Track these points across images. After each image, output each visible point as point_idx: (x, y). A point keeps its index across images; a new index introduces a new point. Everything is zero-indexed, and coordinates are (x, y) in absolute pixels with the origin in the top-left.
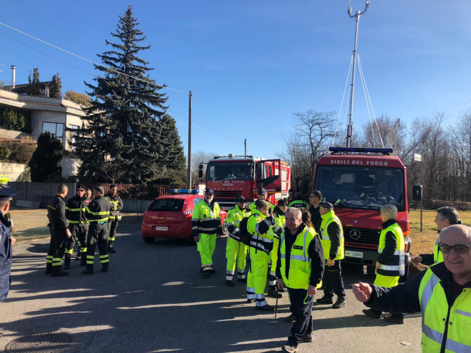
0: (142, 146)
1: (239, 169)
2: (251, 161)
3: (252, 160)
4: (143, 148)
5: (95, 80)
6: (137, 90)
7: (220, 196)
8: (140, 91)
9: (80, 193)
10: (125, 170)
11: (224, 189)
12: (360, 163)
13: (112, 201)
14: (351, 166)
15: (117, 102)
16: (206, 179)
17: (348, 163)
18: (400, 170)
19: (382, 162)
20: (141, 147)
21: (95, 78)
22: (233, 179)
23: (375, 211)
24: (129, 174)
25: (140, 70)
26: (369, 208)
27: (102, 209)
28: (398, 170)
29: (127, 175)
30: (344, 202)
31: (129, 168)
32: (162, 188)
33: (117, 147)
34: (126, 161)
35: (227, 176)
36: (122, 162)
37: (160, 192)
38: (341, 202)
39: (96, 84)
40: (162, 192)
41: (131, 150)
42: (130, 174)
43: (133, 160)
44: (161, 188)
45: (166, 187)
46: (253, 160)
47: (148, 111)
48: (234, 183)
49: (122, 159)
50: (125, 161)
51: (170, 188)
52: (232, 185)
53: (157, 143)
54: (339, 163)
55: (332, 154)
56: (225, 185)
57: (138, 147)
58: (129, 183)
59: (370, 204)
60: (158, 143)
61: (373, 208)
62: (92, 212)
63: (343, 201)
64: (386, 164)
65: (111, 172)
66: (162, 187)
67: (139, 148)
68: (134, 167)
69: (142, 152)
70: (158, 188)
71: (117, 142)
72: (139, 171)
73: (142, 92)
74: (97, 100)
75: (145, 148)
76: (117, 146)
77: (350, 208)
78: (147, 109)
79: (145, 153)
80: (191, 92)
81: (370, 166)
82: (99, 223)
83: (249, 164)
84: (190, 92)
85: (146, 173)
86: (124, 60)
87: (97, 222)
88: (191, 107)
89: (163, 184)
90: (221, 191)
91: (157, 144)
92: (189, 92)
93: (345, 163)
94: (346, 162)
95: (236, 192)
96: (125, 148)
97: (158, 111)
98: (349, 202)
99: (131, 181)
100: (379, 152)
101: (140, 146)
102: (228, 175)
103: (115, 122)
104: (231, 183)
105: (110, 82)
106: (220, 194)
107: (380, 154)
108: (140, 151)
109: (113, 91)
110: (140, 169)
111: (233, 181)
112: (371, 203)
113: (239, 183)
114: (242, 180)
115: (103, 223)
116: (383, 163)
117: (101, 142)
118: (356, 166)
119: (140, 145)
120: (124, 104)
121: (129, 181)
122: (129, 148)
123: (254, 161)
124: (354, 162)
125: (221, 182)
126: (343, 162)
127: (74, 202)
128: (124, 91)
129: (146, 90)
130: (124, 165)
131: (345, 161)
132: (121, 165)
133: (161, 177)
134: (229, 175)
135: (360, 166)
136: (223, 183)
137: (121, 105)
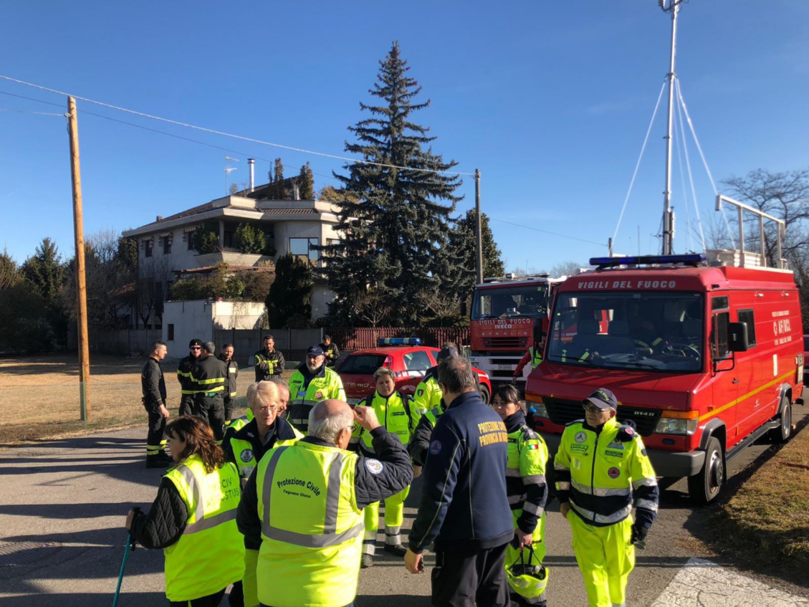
0: (418, 265)
1: (532, 299)
2: (544, 285)
3: (544, 282)
4: (420, 268)
5: (346, 167)
6: (409, 175)
7: (493, 346)
8: (414, 177)
9: (195, 352)
10: (390, 305)
11: (497, 334)
12: (626, 284)
13: (267, 360)
14: (610, 291)
15: (375, 199)
16: (471, 319)
17: (606, 287)
18: (698, 295)
19: (666, 282)
20: (416, 267)
21: (345, 165)
22: (513, 317)
23: (644, 373)
24: (399, 312)
25: (411, 143)
26: (637, 367)
27: (208, 375)
28: (696, 295)
29: (394, 313)
30: (596, 357)
31: (397, 301)
32: (442, 334)
33: (378, 271)
34: (392, 291)
35: (505, 312)
36: (386, 293)
37: (439, 340)
38: (590, 356)
39: (347, 174)
40: (442, 340)
41: (398, 274)
42: (401, 312)
43: (402, 289)
44: (439, 332)
45: (447, 330)
46: (547, 282)
47: (427, 208)
48: (513, 323)
49: (386, 288)
50: (390, 291)
51: (453, 332)
52: (510, 326)
53: (442, 259)
54: (592, 287)
55: (598, 270)
56: (499, 328)
57: (411, 267)
58: (399, 327)
59: (642, 359)
60: (444, 259)
61: (643, 367)
62: (196, 380)
63: (593, 356)
64: (672, 285)
65: (370, 310)
66: (441, 331)
67: (413, 269)
68: (405, 300)
69: (417, 275)
70: (435, 333)
71: (376, 262)
72: (413, 305)
73: (415, 179)
74: (346, 199)
75: (422, 268)
76: (378, 268)
77: (602, 367)
78: (424, 206)
79: (421, 277)
80: (479, 170)
81: (643, 291)
82: (207, 394)
83: (539, 289)
84: (477, 171)
85: (423, 308)
86: (387, 132)
87: (204, 394)
88: (479, 196)
89: (444, 326)
90: (493, 338)
91: (442, 261)
92: (475, 171)
93: (601, 287)
94: (603, 285)
95: (517, 338)
96: (390, 270)
97: (443, 206)
98: (603, 357)
99: (402, 322)
100: (680, 261)
101: (414, 266)
102: (506, 310)
103: (374, 232)
104: (509, 323)
105: (365, 168)
106: (493, 342)
107: (681, 265)
108: (414, 274)
109: (369, 182)
110: (414, 303)
111: (511, 320)
112: (645, 358)
113: (522, 323)
114: (528, 317)
115: (214, 394)
116: (668, 285)
117: (353, 263)
118: (619, 291)
119: (415, 264)
120: (387, 201)
121: (400, 323)
122: (395, 270)
123: (549, 284)
124: (616, 285)
125: (492, 322)
126: (599, 285)
127: (187, 363)
128: (388, 180)
129: (422, 175)
130: (389, 298)
131: (601, 283)
132: (385, 298)
133: (442, 314)
134: (508, 309)
135: (626, 291)
136: (497, 323)
137: (382, 202)
